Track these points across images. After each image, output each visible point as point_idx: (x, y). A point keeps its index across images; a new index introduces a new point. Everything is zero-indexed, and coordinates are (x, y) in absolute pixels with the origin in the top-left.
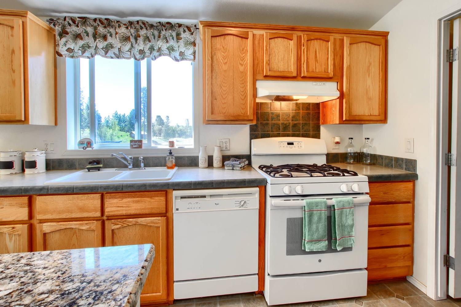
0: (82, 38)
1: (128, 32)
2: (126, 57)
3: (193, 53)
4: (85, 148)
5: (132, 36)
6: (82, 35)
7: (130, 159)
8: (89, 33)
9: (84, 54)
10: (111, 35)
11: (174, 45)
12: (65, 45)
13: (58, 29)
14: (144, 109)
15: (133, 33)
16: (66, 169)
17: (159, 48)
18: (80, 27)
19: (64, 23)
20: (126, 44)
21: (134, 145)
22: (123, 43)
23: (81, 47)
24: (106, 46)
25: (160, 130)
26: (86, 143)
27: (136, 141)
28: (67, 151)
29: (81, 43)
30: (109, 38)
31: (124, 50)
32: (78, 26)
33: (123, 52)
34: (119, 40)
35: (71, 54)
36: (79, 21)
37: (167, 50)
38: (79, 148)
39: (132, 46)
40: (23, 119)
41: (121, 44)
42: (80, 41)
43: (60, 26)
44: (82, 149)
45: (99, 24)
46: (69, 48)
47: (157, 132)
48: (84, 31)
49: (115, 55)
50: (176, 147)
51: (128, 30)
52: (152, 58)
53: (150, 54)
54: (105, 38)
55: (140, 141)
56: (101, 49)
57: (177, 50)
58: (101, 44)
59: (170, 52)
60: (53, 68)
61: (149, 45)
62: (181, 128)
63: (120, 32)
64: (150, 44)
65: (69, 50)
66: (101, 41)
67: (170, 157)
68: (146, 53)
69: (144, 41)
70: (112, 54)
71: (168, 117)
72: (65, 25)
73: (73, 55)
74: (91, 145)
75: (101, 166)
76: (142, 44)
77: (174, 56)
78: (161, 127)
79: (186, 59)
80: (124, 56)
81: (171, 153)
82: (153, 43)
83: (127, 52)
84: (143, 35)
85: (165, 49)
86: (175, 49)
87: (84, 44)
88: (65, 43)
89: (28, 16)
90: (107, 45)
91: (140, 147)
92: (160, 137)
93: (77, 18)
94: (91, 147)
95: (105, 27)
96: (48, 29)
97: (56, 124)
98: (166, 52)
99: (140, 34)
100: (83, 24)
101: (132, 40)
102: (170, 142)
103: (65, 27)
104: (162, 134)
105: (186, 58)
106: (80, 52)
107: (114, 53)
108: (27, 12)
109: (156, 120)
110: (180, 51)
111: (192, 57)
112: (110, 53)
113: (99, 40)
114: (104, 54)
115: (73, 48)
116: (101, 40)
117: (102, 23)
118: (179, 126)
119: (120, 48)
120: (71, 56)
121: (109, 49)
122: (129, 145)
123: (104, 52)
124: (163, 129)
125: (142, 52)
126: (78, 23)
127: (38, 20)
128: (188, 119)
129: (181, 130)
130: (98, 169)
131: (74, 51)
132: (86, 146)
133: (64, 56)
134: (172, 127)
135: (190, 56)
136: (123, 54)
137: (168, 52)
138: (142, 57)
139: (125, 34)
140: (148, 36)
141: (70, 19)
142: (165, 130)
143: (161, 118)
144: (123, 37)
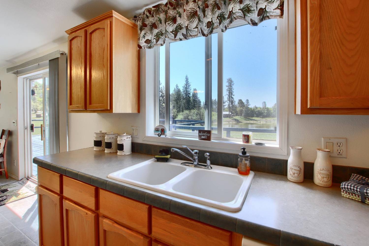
0: (157, 27)
1: (196, 6)
2: (193, 34)
3: (280, 6)
4: (159, 135)
5: (200, 8)
6: (156, 24)
7: (195, 153)
8: (162, 20)
9: (158, 42)
10: (180, 16)
11: (251, 4)
12: (144, 37)
13: (139, 23)
14: (230, 94)
15: (201, 6)
16: (145, 154)
17: (230, 12)
18: (154, 16)
19: (143, 17)
20: (194, 20)
21: (202, 135)
22: (191, 20)
23: (155, 36)
24: (176, 29)
25: (241, 111)
26: (160, 130)
27: (204, 131)
28: (145, 137)
29: (156, 31)
30: (178, 19)
31: (192, 27)
32: (153, 16)
33: (190, 30)
34: (186, 18)
35: (149, 45)
36: (154, 10)
37: (240, 11)
38: (155, 135)
39: (199, 20)
40: (109, 108)
41: (189, 21)
42: (155, 30)
43: (141, 21)
44: (158, 136)
45: (170, 7)
46: (147, 40)
47: (239, 112)
48: (158, 20)
49: (183, 36)
50: (253, 142)
51: (196, 4)
52: (222, 29)
53: (220, 24)
54: (174, 20)
55: (209, 132)
56: (171, 33)
57: (254, 10)
58: (171, 28)
59: (245, 15)
60: (137, 60)
61: (218, 13)
62: (259, 109)
63: (188, 9)
64: (220, 11)
65: (148, 41)
66: (171, 25)
67: (244, 159)
68: (214, 24)
69: (213, 10)
70: (180, 35)
71: (248, 100)
72: (144, 18)
73: (151, 45)
74: (164, 132)
75: (169, 156)
76: (211, 14)
77: (251, 19)
78: (242, 108)
79: (268, 17)
80: (191, 34)
81: (244, 153)
82: (223, 11)
83: (194, 30)
84: (211, 4)
85: (238, 11)
86: (252, 9)
87: (158, 33)
88: (144, 35)
89: (114, 15)
90: (177, 27)
91: (209, 139)
92: (241, 116)
93: (152, 8)
94: (164, 134)
95: (175, 9)
96: (132, 25)
97: (139, 111)
98: (238, 15)
99: (209, 4)
100: (157, 12)
101: (200, 13)
102: (244, 136)
103: (144, 20)
104: (243, 115)
105: (268, 15)
106: (155, 40)
107: (183, 34)
108: (112, 11)
109: (238, 103)
110: (258, 9)
111: (278, 11)
112: (179, 36)
113: (169, 24)
114: (174, 37)
115: (150, 39)
116: (170, 23)
117: (172, 6)
118: (257, 108)
119: (187, 27)
120: (149, 47)
121: (178, 31)
122: (198, 135)
123: (173, 35)
124: (244, 110)
125: (210, 24)
126: (153, 13)
127: (123, 18)
128: (265, 102)
129: (258, 111)
130: (166, 160)
131: (151, 41)
132: (160, 133)
133: (143, 48)
134: (251, 109)
135: (275, 11)
136: (190, 33)
137: (242, 13)
138: (210, 30)
139: (193, 8)
140: (217, 3)
141: (147, 11)
142: (246, 111)
143: (242, 102)
144: (191, 14)
